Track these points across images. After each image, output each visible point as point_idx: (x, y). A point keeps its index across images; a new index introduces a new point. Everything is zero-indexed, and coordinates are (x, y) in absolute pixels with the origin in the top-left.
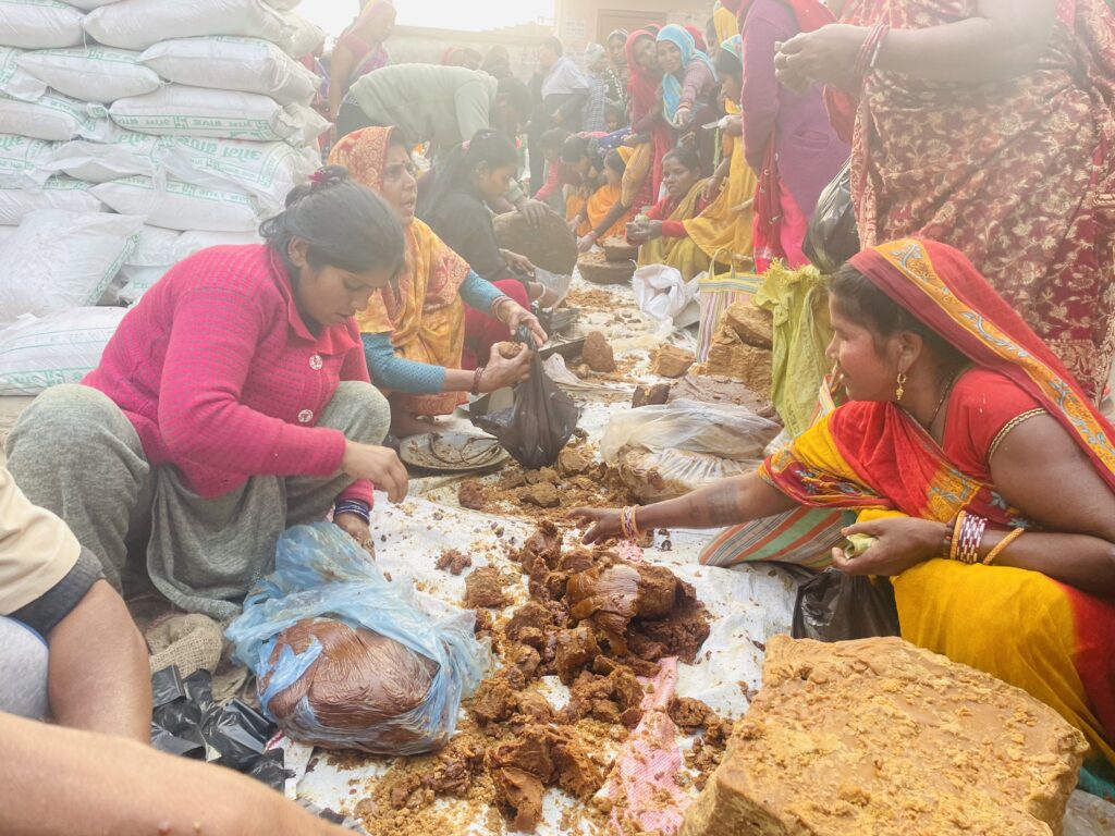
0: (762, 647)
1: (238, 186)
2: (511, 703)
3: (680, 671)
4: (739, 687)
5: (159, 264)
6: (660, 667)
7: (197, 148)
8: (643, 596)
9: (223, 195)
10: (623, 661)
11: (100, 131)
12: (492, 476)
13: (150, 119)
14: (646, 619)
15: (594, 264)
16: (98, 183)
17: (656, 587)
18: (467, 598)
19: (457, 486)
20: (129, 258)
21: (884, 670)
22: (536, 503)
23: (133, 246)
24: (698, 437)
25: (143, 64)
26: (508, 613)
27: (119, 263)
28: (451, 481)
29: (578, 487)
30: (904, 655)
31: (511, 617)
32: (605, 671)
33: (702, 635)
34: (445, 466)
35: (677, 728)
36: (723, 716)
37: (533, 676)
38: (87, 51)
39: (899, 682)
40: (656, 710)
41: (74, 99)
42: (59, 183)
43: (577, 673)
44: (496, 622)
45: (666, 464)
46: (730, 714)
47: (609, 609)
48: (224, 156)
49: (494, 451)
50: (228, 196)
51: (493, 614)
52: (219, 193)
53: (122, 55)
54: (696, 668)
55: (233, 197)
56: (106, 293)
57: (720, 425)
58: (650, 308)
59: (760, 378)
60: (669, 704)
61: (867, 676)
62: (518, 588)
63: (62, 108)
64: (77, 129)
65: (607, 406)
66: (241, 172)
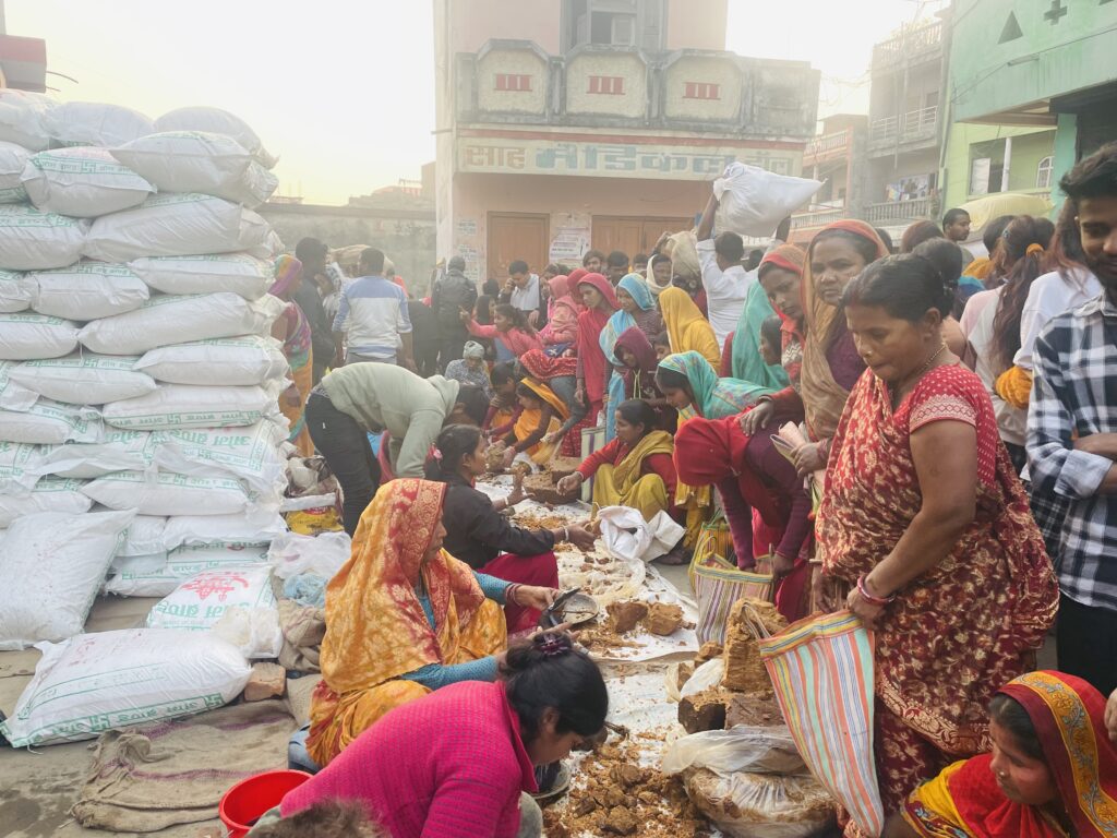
1: (229, 472)
5: (148, 553)
7: (188, 440)
9: (214, 482)
11: (92, 433)
12: (563, 799)
13: (144, 419)
15: (541, 487)
16: (91, 480)
20: (119, 551)
22: (617, 832)
23: (123, 539)
24: (759, 761)
25: (140, 370)
27: (112, 557)
29: (642, 801)
38: (81, 361)
41: (66, 404)
42: (47, 485)
45: (738, 792)
48: (215, 444)
50: (219, 483)
52: (211, 481)
53: (118, 363)
55: (224, 484)
57: (777, 749)
58: (618, 549)
63: (55, 415)
64: (70, 433)
65: (623, 683)
66: (232, 458)
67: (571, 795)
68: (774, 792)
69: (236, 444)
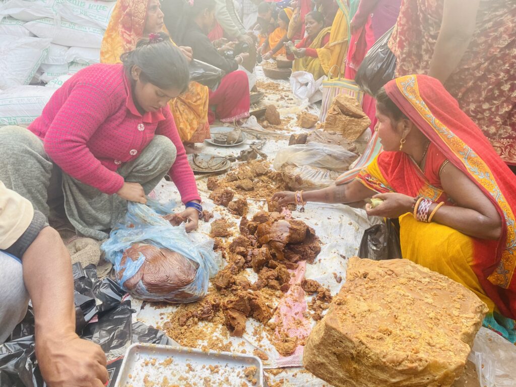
0: (344, 257)
1: (97, 25)
2: (232, 281)
3: (307, 267)
4: (333, 275)
5: (59, 64)
6: (298, 266)
7: (75, 4)
8: (292, 234)
9: (89, 29)
10: (281, 262)
12: (223, 175)
14: (292, 244)
15: (271, 69)
16: (27, 22)
17: (298, 230)
18: (212, 233)
19: (206, 180)
20: (44, 60)
21: (400, 274)
22: (243, 189)
23: (46, 54)
24: (319, 160)
26: (231, 240)
27: (40, 62)
28: (203, 177)
29: (263, 181)
30: (409, 268)
31: (232, 242)
32: (274, 267)
33: (317, 252)
34: (201, 170)
35: (305, 292)
36: (325, 287)
37: (241, 268)
39: (407, 280)
40: (296, 285)
42: (8, 22)
43: (261, 268)
44: (225, 244)
45: (304, 173)
46: (329, 287)
47: (277, 240)
48: (89, 8)
49: (223, 163)
50: (91, 29)
51: (224, 240)
52: (87, 28)
54: (314, 266)
55: (94, 30)
56: (34, 78)
57: (330, 155)
58: (297, 93)
59: (349, 131)
60: (302, 282)
61: (393, 277)
62: (235, 229)
65: (276, 142)
66: (98, 17)
67: (227, 175)
68: (323, 175)
69: (100, 9)
